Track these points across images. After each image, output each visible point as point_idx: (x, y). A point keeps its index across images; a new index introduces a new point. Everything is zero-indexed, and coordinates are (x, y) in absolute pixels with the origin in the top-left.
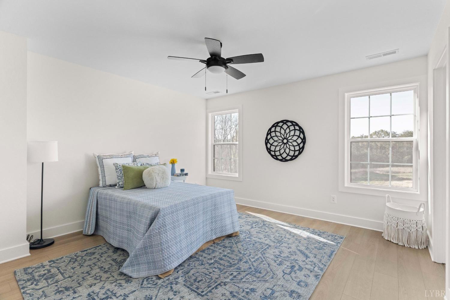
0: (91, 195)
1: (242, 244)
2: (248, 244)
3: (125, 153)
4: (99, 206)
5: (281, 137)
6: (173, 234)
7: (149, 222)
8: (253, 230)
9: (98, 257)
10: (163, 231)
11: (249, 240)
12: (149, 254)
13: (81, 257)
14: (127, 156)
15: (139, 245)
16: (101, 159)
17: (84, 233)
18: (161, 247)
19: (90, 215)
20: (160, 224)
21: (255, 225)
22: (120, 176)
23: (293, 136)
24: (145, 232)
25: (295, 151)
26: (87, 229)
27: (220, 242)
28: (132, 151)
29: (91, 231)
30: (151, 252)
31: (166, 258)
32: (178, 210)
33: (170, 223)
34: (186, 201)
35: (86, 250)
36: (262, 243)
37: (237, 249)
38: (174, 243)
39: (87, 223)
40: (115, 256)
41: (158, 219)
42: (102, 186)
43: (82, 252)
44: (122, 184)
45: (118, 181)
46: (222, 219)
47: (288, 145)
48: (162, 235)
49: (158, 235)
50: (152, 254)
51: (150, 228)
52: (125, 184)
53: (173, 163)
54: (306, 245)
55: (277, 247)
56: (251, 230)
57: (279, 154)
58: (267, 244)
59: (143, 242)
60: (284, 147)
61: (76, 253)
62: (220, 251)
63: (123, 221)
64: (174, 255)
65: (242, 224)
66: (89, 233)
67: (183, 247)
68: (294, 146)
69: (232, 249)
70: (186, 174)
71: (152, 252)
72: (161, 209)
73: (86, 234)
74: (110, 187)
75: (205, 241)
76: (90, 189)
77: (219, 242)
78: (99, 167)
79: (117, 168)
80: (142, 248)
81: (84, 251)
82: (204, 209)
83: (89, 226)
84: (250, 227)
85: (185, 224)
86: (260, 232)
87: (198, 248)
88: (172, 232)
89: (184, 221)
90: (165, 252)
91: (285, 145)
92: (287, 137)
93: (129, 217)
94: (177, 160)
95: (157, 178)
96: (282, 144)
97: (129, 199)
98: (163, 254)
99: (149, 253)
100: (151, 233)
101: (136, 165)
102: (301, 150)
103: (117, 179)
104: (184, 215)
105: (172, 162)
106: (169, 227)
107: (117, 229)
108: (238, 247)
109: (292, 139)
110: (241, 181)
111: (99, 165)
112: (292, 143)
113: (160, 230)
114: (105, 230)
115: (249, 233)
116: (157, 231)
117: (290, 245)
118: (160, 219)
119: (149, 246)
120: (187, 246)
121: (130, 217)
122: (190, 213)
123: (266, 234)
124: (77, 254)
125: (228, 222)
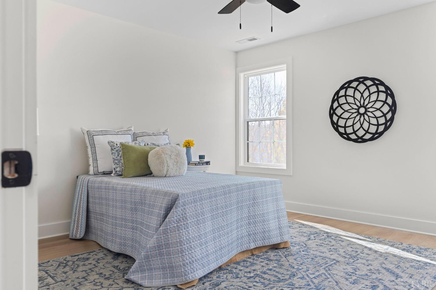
0: (79, 185)
1: (294, 257)
2: (304, 258)
3: (122, 128)
4: (91, 200)
5: (356, 104)
6: (197, 232)
7: (164, 212)
8: (310, 242)
9: (94, 262)
10: (183, 226)
11: (306, 253)
12: (164, 256)
13: (72, 262)
14: (125, 133)
15: (151, 242)
16: (91, 135)
17: (70, 237)
18: (181, 247)
19: (79, 212)
20: (179, 216)
21: (314, 237)
22: (117, 160)
23: (376, 101)
24: (159, 226)
25: (378, 125)
26: (75, 231)
27: (262, 254)
28: (131, 127)
29: (80, 234)
30: (167, 254)
31: (187, 262)
32: (202, 200)
33: (193, 216)
34: (213, 188)
35: (78, 255)
36: (325, 257)
37: (288, 263)
38: (198, 244)
39: (75, 223)
40: (116, 263)
41: (176, 208)
42: (93, 174)
43: (72, 256)
44: (119, 171)
45: (114, 166)
46: (264, 221)
47: (366, 117)
48: (182, 230)
49: (176, 230)
50: (168, 255)
51: (165, 220)
52: (125, 170)
53: (188, 146)
54: (396, 263)
55: (350, 263)
56: (308, 242)
57: (352, 131)
58: (334, 260)
59: (156, 238)
60: (360, 119)
61: (64, 257)
62: (262, 264)
63: (126, 216)
64: (198, 261)
65: (295, 235)
66: (78, 237)
67: (209, 251)
68: (377, 118)
69: (280, 263)
70: (208, 163)
71: (169, 254)
72: (180, 194)
73: (74, 237)
74: (104, 175)
75: (240, 249)
76: (77, 177)
77: (260, 255)
78: (88, 147)
79: (113, 148)
80: (154, 247)
81: (75, 256)
82: (238, 202)
83: (78, 227)
84: (306, 239)
85: (212, 220)
86: (322, 244)
87: (231, 258)
88: (195, 228)
89: (211, 215)
90: (186, 254)
91: (362, 117)
92: (365, 104)
93: (134, 210)
94: (194, 142)
95: (168, 161)
96: (357, 115)
97: (133, 186)
98: (183, 257)
99: (165, 254)
100: (167, 226)
101: (137, 145)
102: (388, 124)
103: (113, 164)
104: (210, 207)
105: (186, 144)
106: (191, 221)
107: (116, 228)
108: (288, 261)
109: (374, 106)
110: (292, 175)
111: (88, 145)
112: (373, 113)
113: (178, 224)
114: (99, 233)
115: (304, 245)
116: (175, 225)
117: (370, 262)
118: (179, 209)
119: (164, 244)
120: (216, 251)
121: (136, 210)
122: (219, 205)
123: (332, 248)
124: (66, 258)
125: (273, 225)
